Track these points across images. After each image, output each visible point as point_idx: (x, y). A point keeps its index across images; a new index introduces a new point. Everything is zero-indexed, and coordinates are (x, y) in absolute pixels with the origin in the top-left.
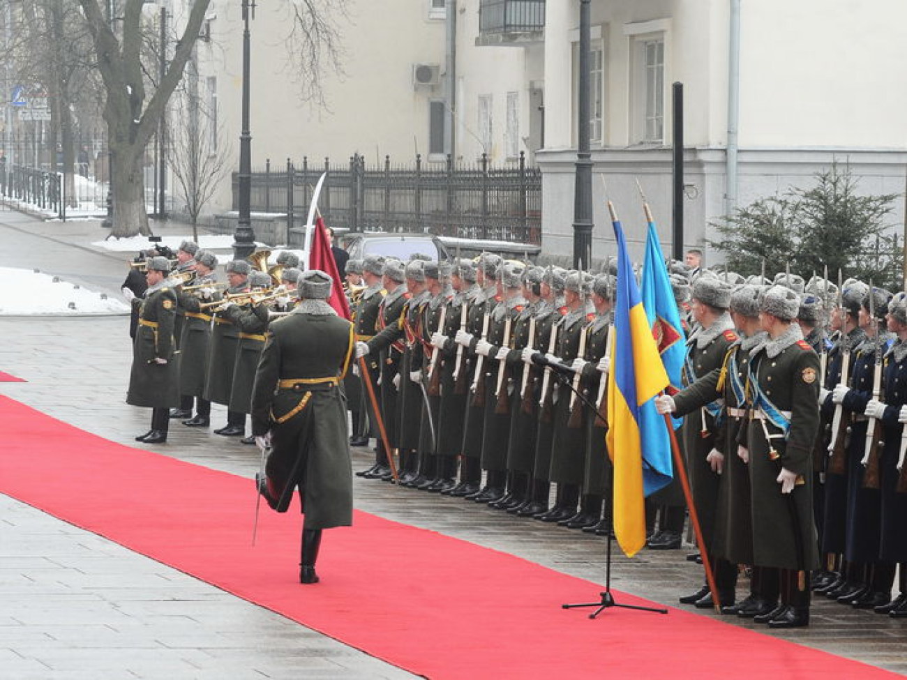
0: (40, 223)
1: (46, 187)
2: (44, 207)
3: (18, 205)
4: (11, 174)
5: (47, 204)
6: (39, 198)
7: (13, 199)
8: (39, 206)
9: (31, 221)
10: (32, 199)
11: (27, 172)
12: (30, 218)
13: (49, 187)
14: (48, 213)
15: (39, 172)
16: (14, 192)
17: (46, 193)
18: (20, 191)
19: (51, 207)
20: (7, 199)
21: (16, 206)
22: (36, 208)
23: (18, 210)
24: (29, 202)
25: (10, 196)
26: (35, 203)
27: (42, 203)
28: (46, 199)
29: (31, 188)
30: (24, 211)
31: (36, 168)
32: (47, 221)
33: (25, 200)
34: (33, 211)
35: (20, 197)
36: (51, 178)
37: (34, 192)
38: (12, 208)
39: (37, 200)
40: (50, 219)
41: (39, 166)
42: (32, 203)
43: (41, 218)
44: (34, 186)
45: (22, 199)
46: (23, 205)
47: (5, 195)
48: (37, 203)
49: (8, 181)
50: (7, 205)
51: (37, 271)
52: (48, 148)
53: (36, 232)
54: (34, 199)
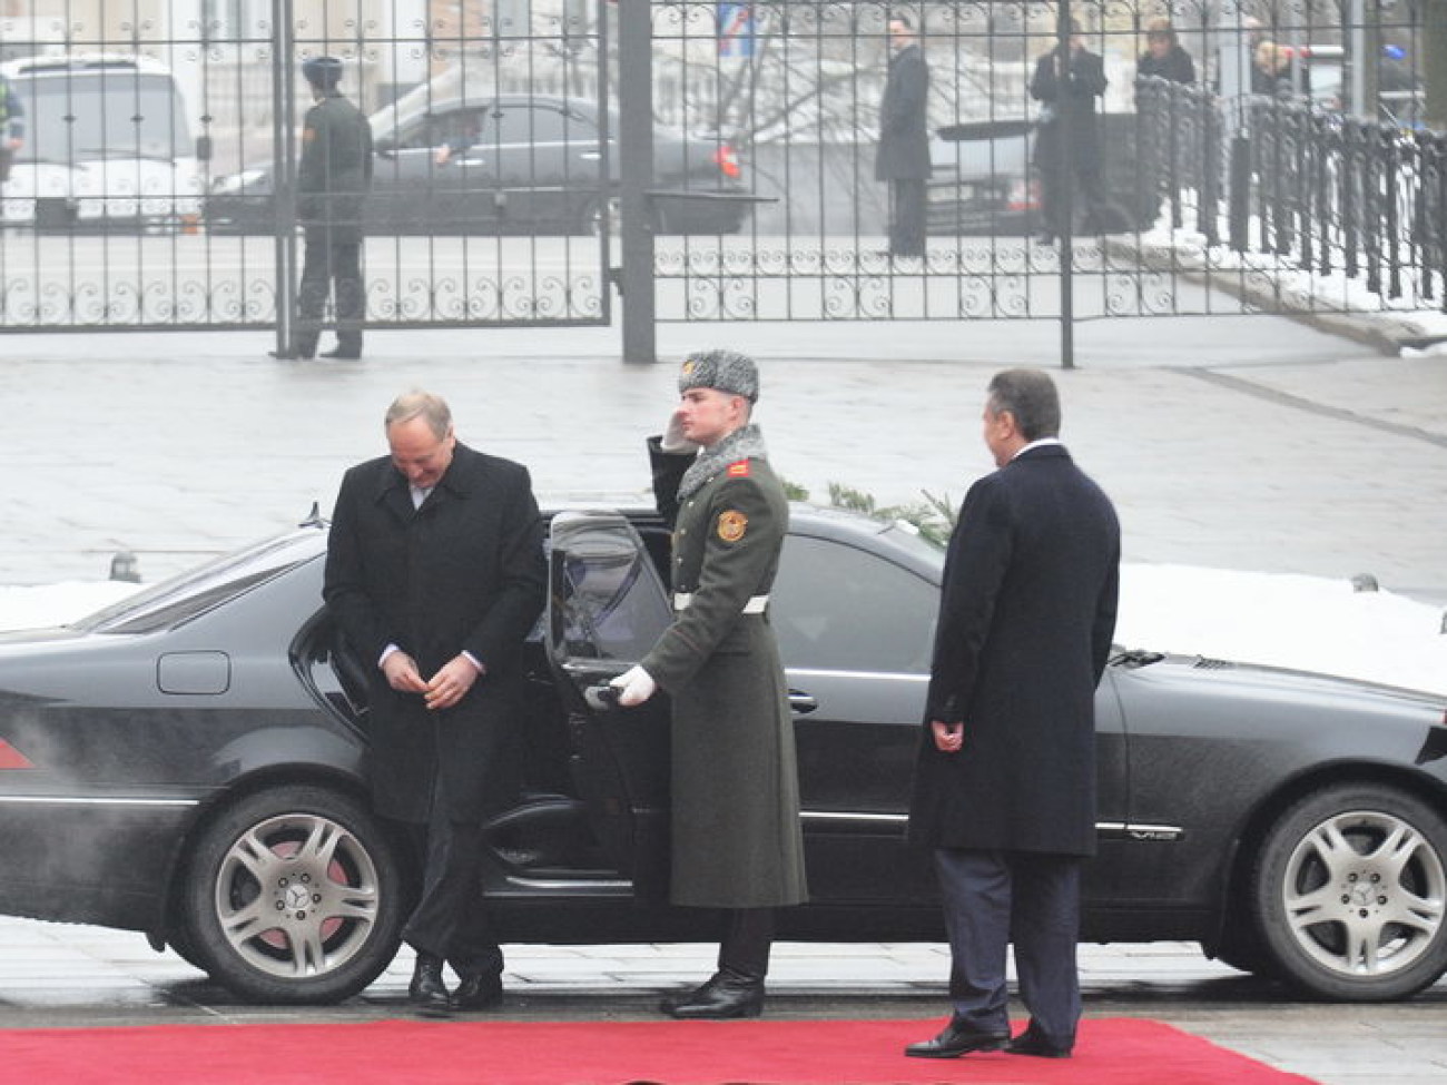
0: (1377, 366)
1: (1405, 195)
2: (1395, 291)
3: (1277, 286)
4: (1239, 143)
5: (1408, 277)
6: (1373, 250)
7: (1256, 258)
8: (1374, 285)
9: (1332, 359)
10: (1338, 258)
11: (1310, 131)
12: (1331, 343)
13: (1419, 193)
14: (1412, 318)
15: (1365, 130)
16: (1254, 224)
17: (1404, 222)
18: (1281, 221)
19: (1428, 294)
20: (1225, 257)
21: (1268, 291)
22: (1356, 292)
23: (1278, 307)
24: (1326, 269)
25: (1239, 243)
26: (1352, 271)
27: (1385, 275)
28: (1404, 255)
29: (1335, 205)
30: (1305, 314)
31: (1359, 115)
32: (1407, 352)
33: (1305, 264)
34: (1347, 311)
35: (1283, 249)
36: (1428, 159)
37: (1347, 223)
38: (1246, 297)
39: (1362, 259)
40: (1422, 343)
41: (1373, 102)
42: (1338, 275)
43: (1383, 344)
44: (1346, 195)
45: (1295, 255)
46: (1299, 284)
47: (1213, 240)
48: (1364, 274)
49: (1225, 178)
50: (1225, 288)
51: (1369, 583)
52: (1412, 25)
53: (1358, 408)
54: (1350, 255)
